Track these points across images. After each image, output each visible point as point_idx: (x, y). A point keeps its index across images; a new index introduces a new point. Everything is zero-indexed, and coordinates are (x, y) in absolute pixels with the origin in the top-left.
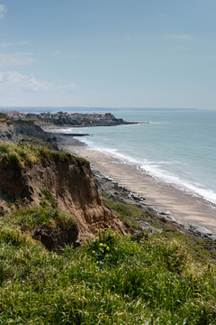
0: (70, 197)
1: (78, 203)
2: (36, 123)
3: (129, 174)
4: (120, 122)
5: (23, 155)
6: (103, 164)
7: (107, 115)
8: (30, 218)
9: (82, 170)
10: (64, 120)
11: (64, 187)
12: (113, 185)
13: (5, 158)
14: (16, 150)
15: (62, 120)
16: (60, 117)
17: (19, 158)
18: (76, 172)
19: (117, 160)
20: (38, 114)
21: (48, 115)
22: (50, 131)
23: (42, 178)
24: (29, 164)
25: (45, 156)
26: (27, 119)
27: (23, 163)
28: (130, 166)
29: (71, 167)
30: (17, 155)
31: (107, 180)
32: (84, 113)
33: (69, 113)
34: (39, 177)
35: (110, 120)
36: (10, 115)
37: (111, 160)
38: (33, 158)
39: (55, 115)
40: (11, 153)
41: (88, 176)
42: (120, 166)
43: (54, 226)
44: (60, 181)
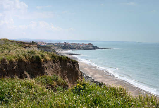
0: (67, 80)
1: (71, 83)
2: (53, 48)
3: (100, 75)
4: (96, 48)
5: (43, 56)
6: (87, 69)
7: (89, 44)
8: (43, 80)
9: (74, 66)
10: (67, 46)
11: (65, 74)
12: (92, 80)
13: (33, 57)
14: (39, 53)
15: (66, 47)
16: (65, 45)
17: (40, 57)
18: (71, 67)
19: (94, 67)
20: (54, 43)
21: (59, 43)
22: (60, 52)
23: (53, 68)
24: (46, 61)
25: (54, 58)
26: (48, 46)
27: (42, 60)
28: (101, 70)
29: (68, 64)
30: (39, 55)
31: (89, 77)
32: (77, 43)
33: (70, 43)
34: (51, 68)
35: (91, 47)
36: (39, 44)
37: (91, 67)
38: (48, 58)
39: (63, 44)
40: (36, 54)
41: (77, 69)
42: (95, 70)
43: (56, 85)
44: (62, 71)
